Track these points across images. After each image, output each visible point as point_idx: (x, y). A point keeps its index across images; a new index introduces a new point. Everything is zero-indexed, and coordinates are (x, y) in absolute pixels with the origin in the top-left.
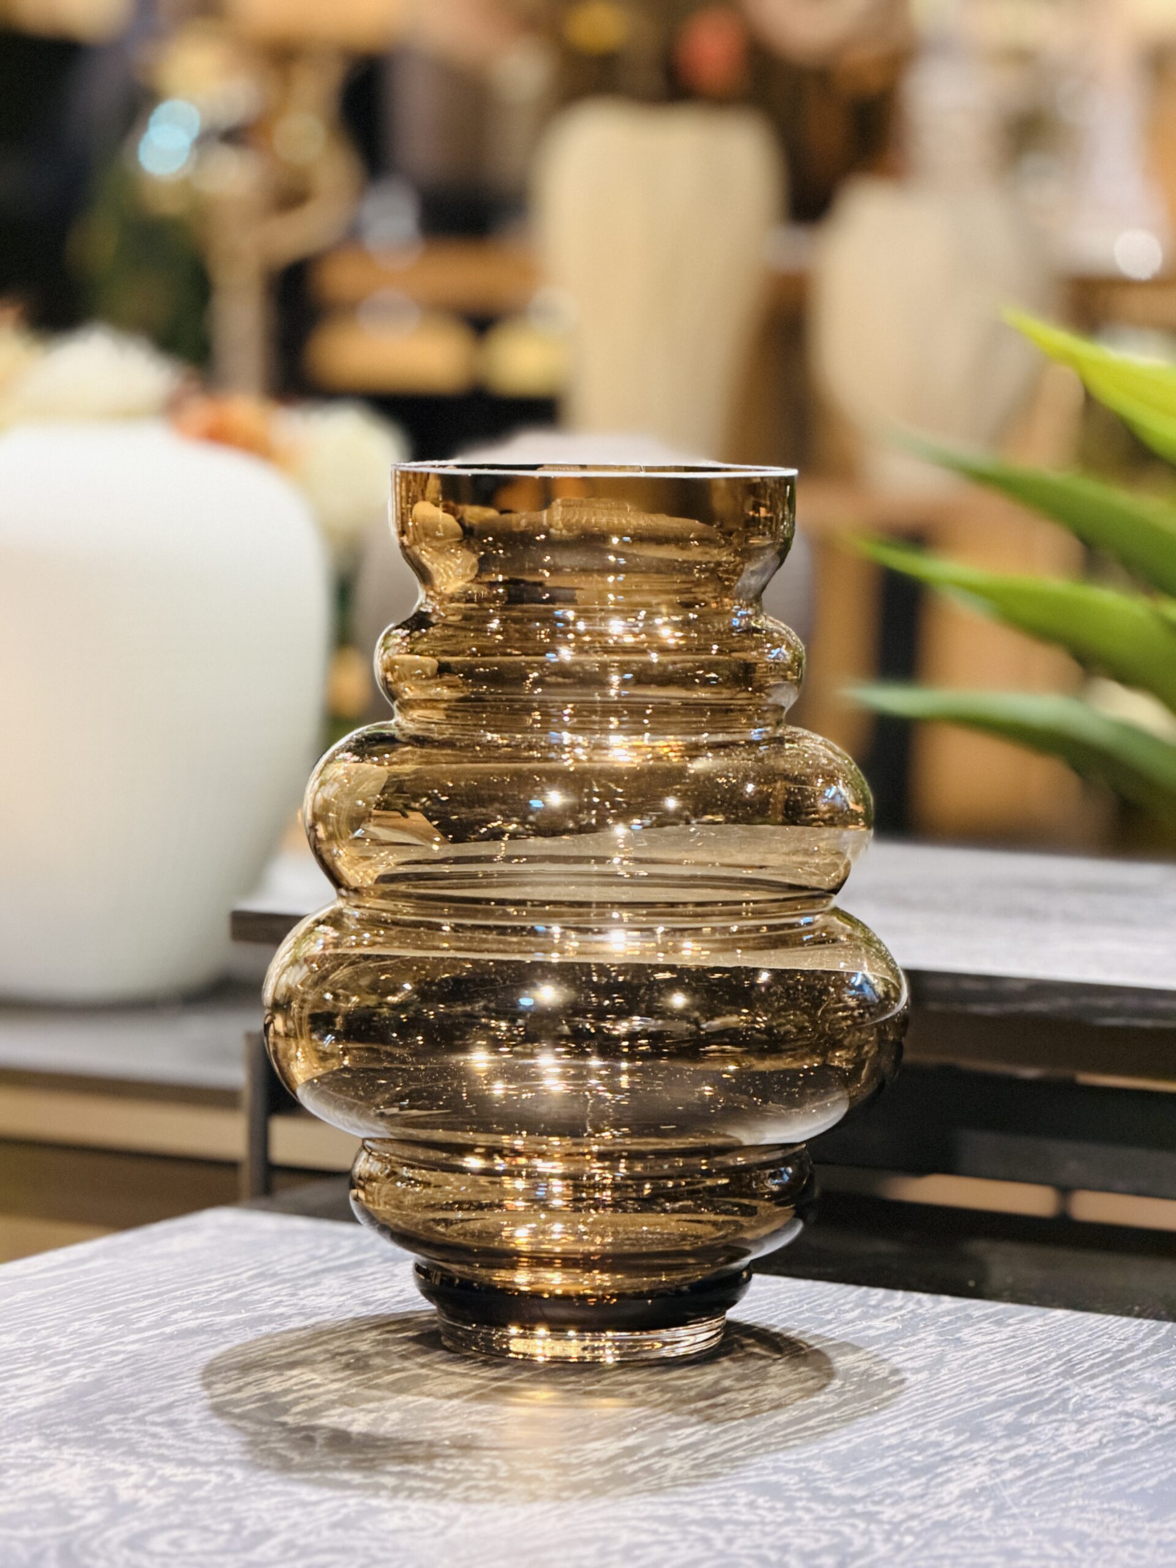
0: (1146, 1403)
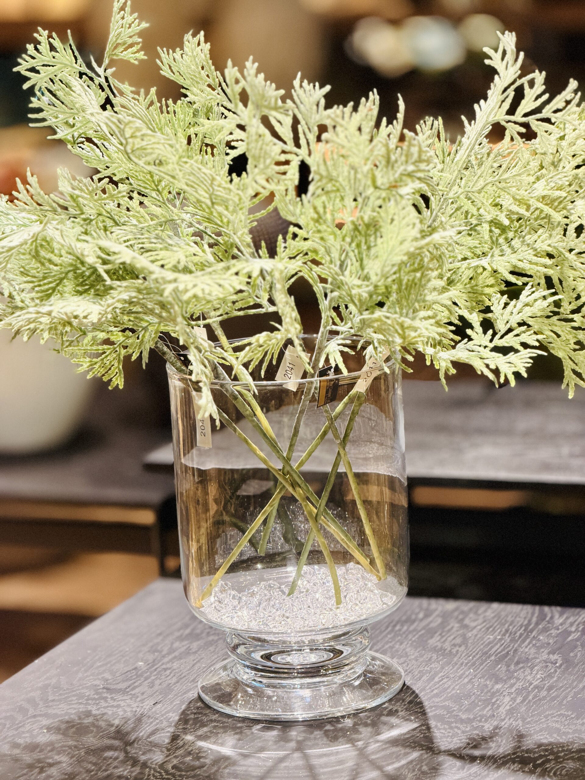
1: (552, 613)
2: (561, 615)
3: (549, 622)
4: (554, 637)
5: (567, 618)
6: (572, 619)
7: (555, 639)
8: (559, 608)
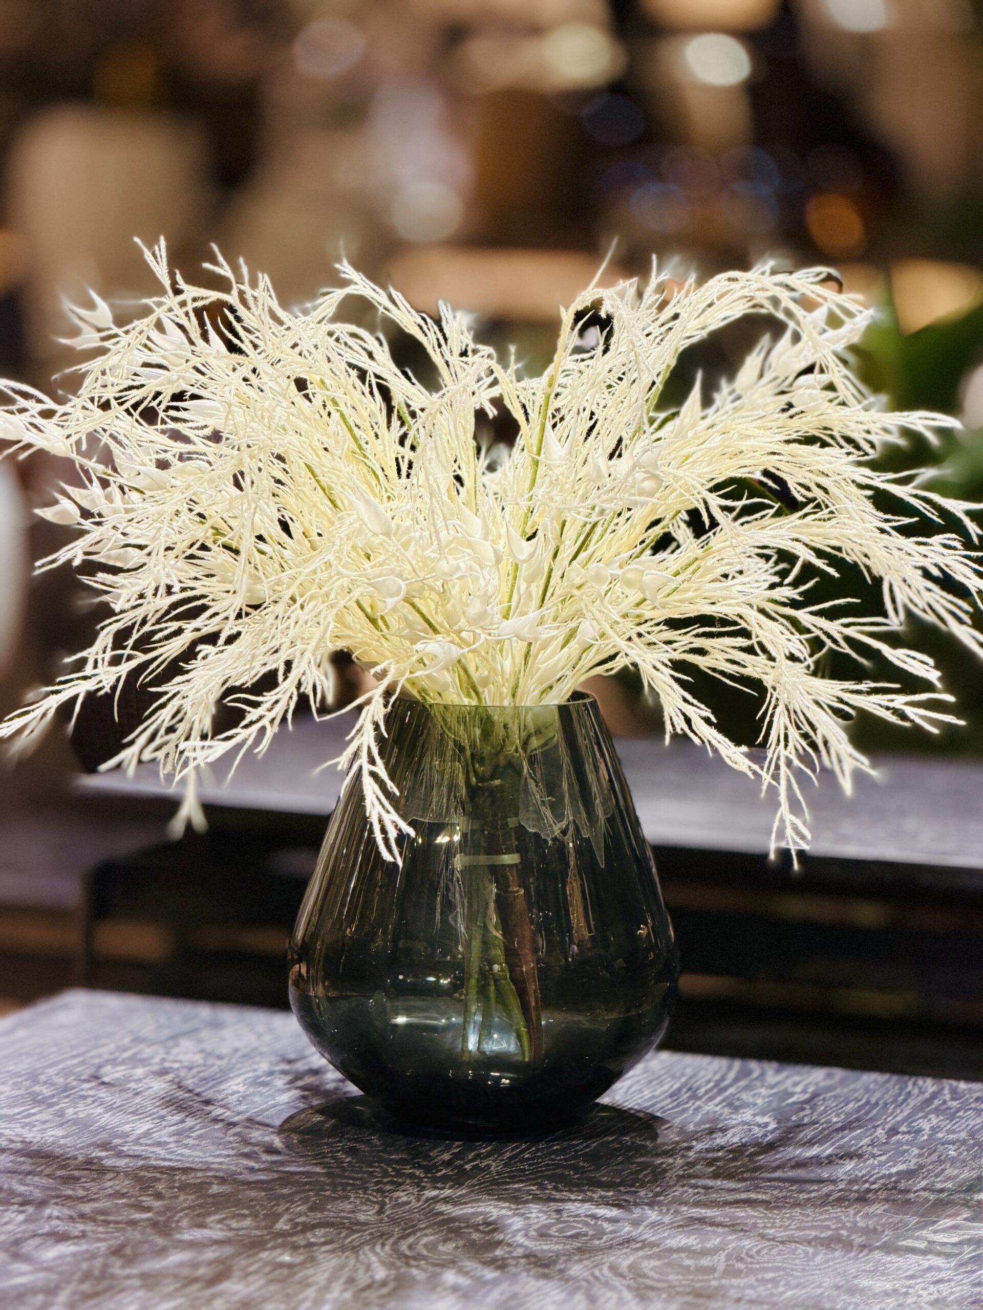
0: (754, 1115)
1: (762, 1068)
2: (778, 1071)
3: (756, 1079)
4: (764, 1097)
5: (787, 1077)
6: (796, 1078)
7: (767, 1100)
8: (775, 1065)
